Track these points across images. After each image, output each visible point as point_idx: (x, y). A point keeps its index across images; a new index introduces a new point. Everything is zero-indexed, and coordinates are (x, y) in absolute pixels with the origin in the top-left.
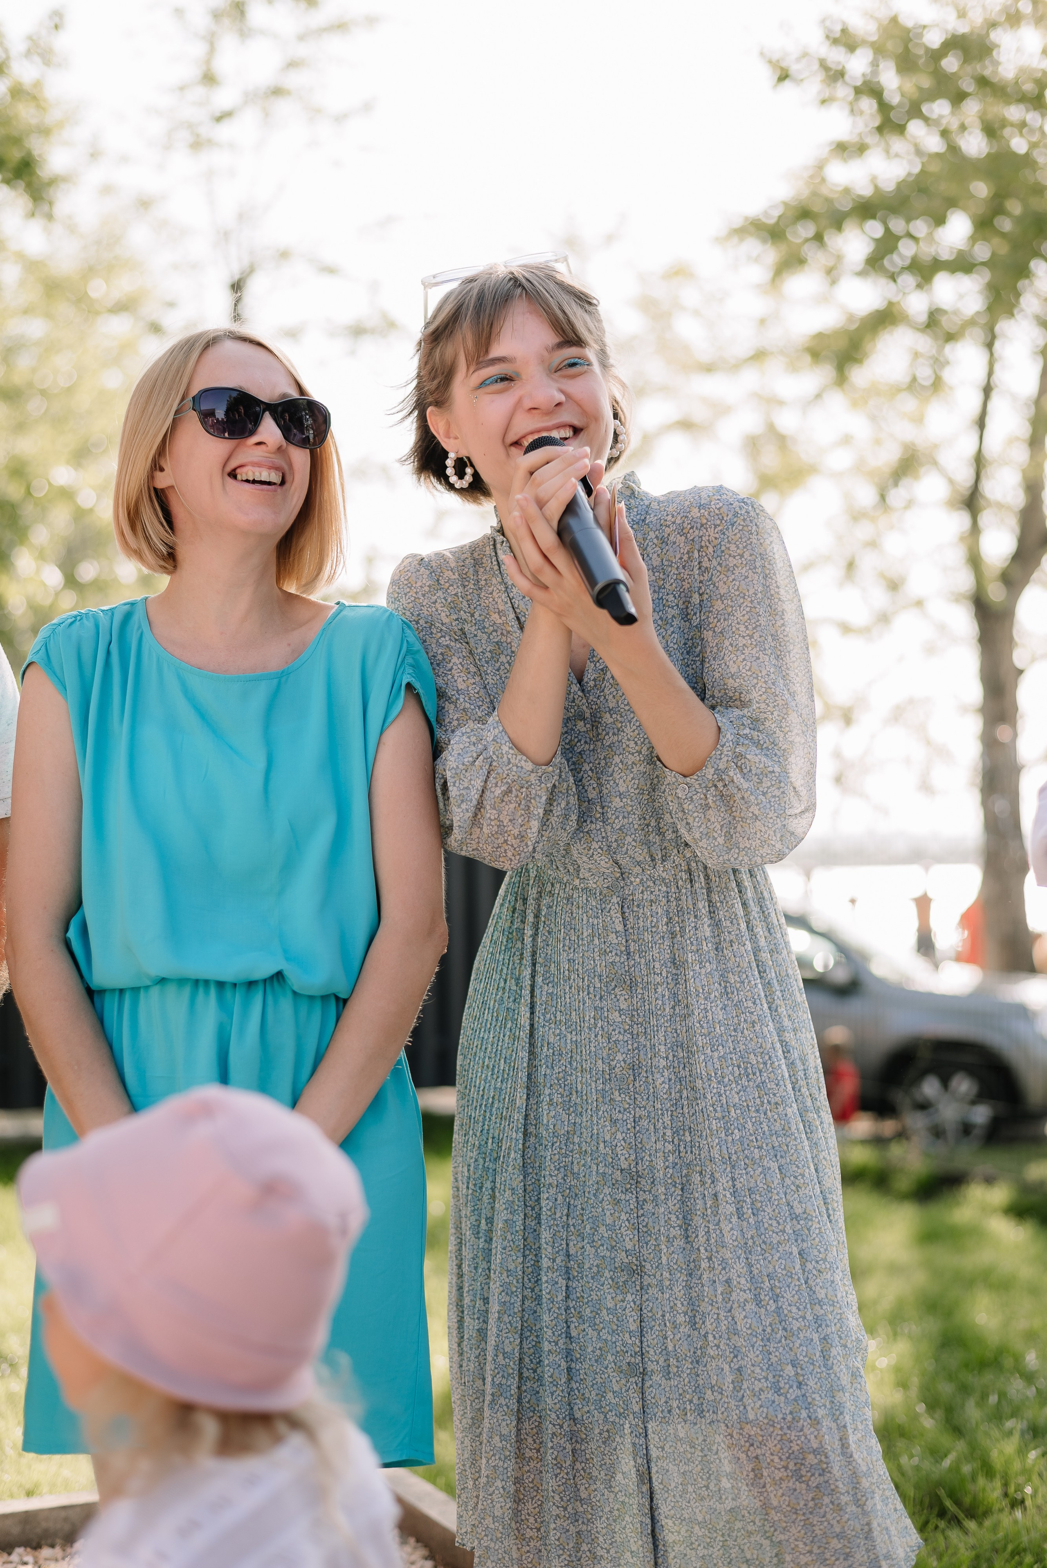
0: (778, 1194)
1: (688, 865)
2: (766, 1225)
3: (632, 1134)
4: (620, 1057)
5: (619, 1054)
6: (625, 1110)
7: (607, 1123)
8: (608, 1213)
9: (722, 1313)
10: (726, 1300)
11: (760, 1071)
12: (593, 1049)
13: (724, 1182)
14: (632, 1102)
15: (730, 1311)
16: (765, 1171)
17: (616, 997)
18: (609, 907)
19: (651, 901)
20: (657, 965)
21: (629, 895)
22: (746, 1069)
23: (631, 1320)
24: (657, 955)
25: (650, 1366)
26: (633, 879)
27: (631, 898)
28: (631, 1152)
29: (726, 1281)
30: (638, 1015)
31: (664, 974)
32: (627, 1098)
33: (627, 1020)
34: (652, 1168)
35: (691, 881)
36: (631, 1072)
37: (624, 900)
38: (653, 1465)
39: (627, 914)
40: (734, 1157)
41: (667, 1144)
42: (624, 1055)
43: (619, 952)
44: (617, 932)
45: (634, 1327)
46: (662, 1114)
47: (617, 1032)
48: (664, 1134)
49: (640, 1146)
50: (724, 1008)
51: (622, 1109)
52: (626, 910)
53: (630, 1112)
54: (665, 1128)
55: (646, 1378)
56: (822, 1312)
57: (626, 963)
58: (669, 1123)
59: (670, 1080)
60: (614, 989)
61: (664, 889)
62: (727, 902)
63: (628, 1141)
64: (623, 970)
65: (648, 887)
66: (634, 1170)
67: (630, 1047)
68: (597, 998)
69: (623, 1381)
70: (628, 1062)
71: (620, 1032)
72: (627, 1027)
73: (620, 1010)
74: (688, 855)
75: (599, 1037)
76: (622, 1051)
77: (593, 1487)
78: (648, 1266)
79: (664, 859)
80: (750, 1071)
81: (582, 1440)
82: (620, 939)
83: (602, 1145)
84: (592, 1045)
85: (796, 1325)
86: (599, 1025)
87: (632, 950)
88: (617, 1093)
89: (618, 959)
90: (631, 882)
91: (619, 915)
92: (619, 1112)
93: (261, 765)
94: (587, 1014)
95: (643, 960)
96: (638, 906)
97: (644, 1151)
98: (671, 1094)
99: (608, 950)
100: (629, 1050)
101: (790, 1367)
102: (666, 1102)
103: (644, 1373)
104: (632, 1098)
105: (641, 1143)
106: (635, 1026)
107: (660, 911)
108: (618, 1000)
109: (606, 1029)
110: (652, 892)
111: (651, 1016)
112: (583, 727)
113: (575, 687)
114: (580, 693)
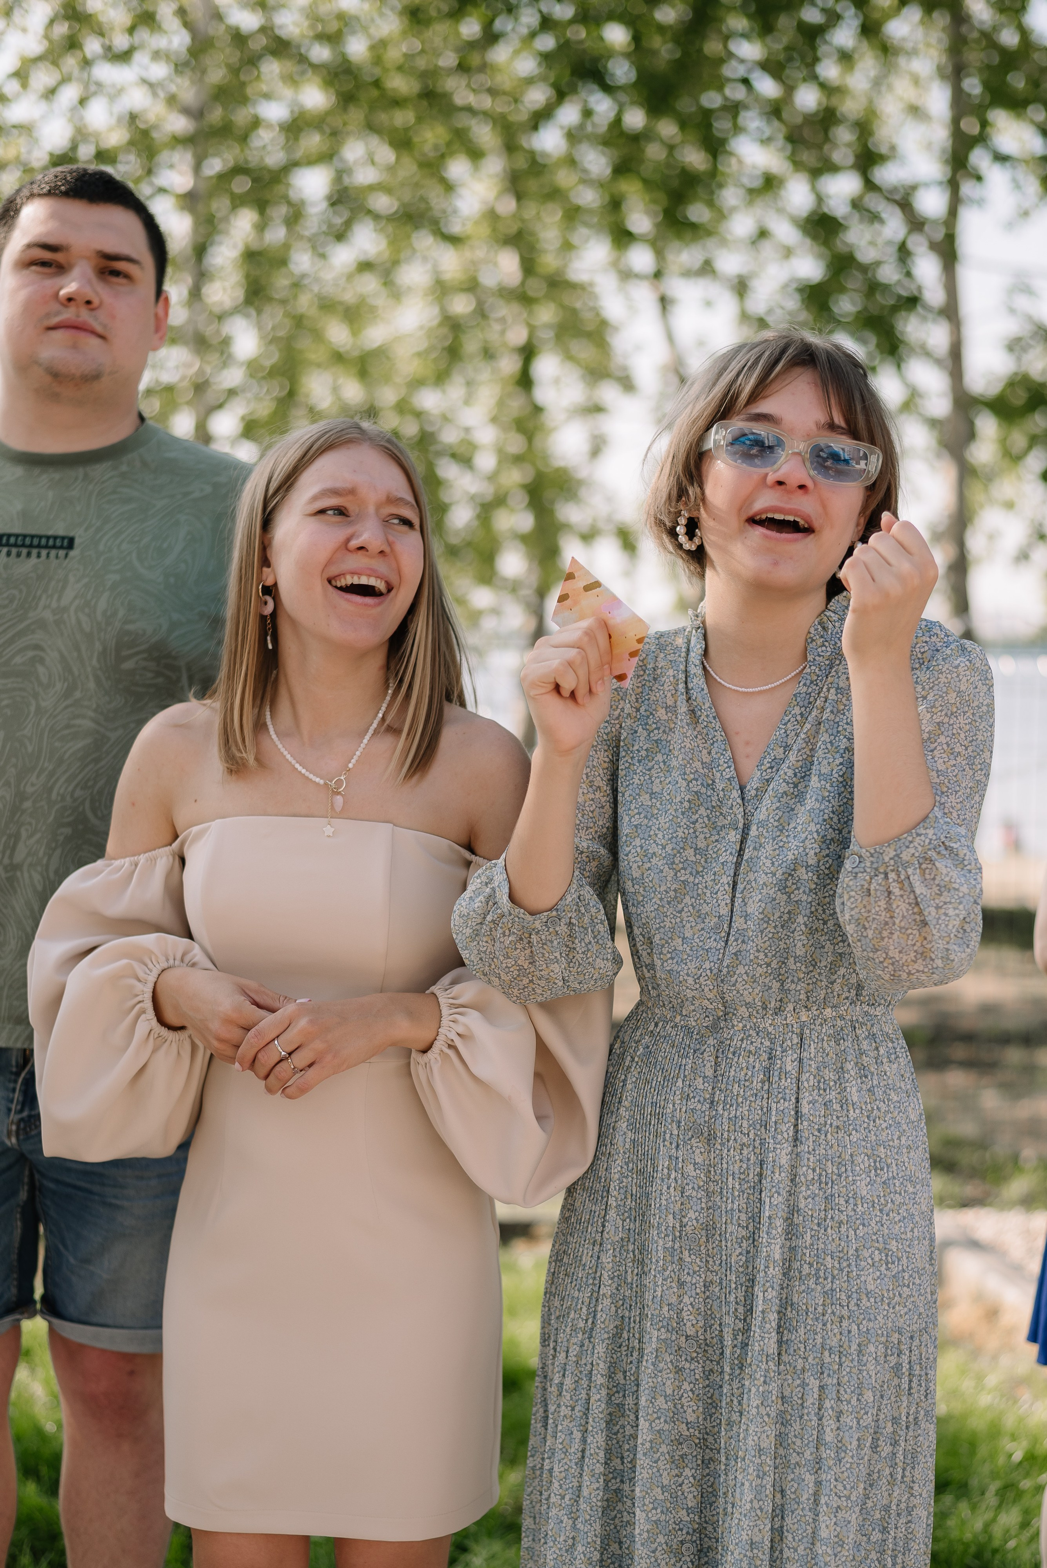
1: (801, 1029)
3: (701, 1300)
5: (691, 1212)
6: (694, 1273)
7: (673, 1285)
12: (664, 1202)
14: (702, 1265)
17: (691, 1148)
18: (703, 1048)
19: (750, 1052)
20: (745, 1124)
21: (727, 1039)
24: (746, 1113)
26: (736, 1023)
27: (728, 1042)
28: (700, 1318)
30: (715, 1171)
31: (752, 1136)
32: (698, 1260)
33: (702, 1176)
35: (801, 1048)
36: (703, 1233)
37: (720, 1043)
39: (719, 1059)
41: (737, 1321)
42: (697, 1214)
43: (702, 1099)
44: (705, 1077)
47: (690, 1187)
48: (736, 1310)
49: (709, 1312)
51: (691, 1272)
52: (719, 1054)
53: (700, 1276)
54: (737, 1303)
57: (707, 1113)
58: (743, 1299)
59: (748, 1252)
60: (690, 1139)
61: (768, 1043)
62: (841, 1084)
63: (696, 1307)
64: (702, 1120)
65: (750, 1035)
66: (702, 1337)
67: (703, 1205)
68: (673, 1146)
70: (701, 1222)
71: (693, 1188)
72: (702, 1183)
73: (695, 1164)
75: (672, 1190)
76: (694, 1208)
82: (706, 1085)
84: (663, 1198)
86: (673, 1176)
87: (716, 1099)
88: (686, 1253)
89: (699, 1106)
90: (733, 1026)
92: (688, 1274)
94: (661, 1163)
95: (726, 1114)
96: (734, 1053)
97: (714, 1319)
98: (748, 1267)
99: (691, 1095)
100: (702, 1209)
102: (741, 1275)
104: (704, 1260)
105: (710, 1309)
106: (711, 1184)
107: (757, 1065)
108: (694, 1152)
109: (679, 1182)
110: (752, 1043)
111: (730, 1179)
112: (734, 836)
113: (736, 794)
114: (739, 801)
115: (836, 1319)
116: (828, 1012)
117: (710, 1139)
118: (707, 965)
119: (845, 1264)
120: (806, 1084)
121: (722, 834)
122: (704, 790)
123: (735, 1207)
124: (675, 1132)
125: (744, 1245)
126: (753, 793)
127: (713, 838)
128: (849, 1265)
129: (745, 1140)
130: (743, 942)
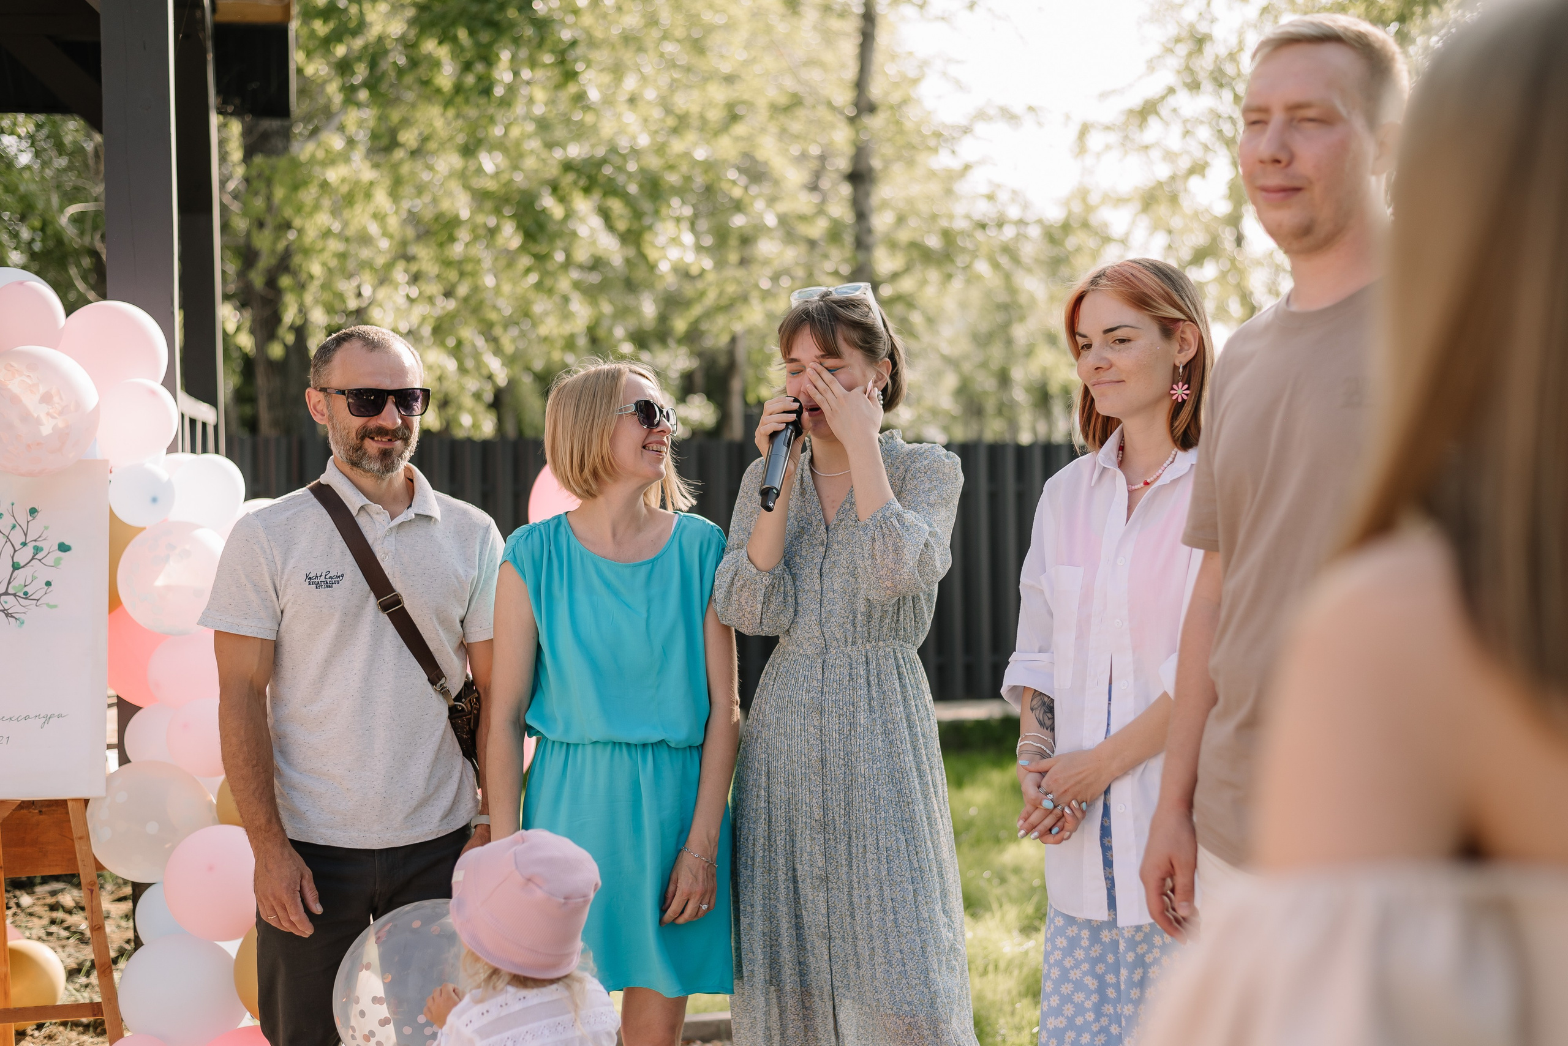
0: (903, 854)
1: (867, 653)
2: (894, 870)
3: (822, 800)
4: (814, 754)
5: (814, 752)
7: (807, 793)
8: (808, 845)
9: (865, 916)
10: (868, 908)
11: (900, 783)
12: (798, 749)
13: (870, 840)
14: (821, 781)
15: (869, 914)
16: (897, 839)
18: (815, 664)
19: (840, 665)
20: (841, 704)
21: (828, 659)
22: (892, 779)
23: (822, 907)
25: (834, 935)
26: (832, 650)
27: (829, 661)
28: (821, 810)
29: (868, 897)
30: (825, 730)
32: (819, 779)
33: (818, 733)
34: (834, 819)
35: (867, 663)
36: (821, 763)
37: (824, 661)
38: (835, 990)
39: (825, 670)
40: (880, 827)
41: (841, 809)
42: (817, 753)
43: (817, 692)
44: (817, 680)
45: (824, 911)
46: (840, 792)
47: (812, 739)
48: (840, 804)
50: (884, 741)
51: (816, 785)
52: (825, 667)
53: (820, 788)
54: (841, 800)
55: (831, 941)
56: (925, 925)
57: (820, 699)
58: (844, 798)
59: (845, 773)
60: (811, 714)
63: (819, 804)
64: (817, 703)
65: (839, 657)
66: (823, 821)
67: (820, 749)
68: (802, 718)
69: (820, 942)
70: (819, 758)
71: (814, 739)
72: (818, 737)
73: (814, 727)
74: (868, 647)
75: (802, 741)
76: (815, 750)
77: (812, 1000)
78: (831, 877)
79: (854, 644)
80: (894, 781)
81: (805, 974)
82: (819, 684)
83: (804, 806)
84: (798, 746)
85: (905, 930)
86: (802, 734)
87: (824, 691)
88: (813, 775)
89: (815, 695)
90: (830, 652)
91: (821, 670)
93: (645, 615)
94: (795, 727)
95: (830, 698)
96: (832, 667)
97: (828, 811)
99: (811, 690)
101: (899, 953)
103: (830, 939)
105: (826, 806)
106: (823, 736)
107: (845, 672)
109: (806, 737)
110: (841, 661)
111: (834, 733)
112: (822, 549)
113: (823, 527)
114: (825, 530)
115: (906, 804)
116: (881, 643)
117: (822, 713)
118: (813, 618)
119: (905, 775)
120: (873, 682)
121: (816, 548)
122: (806, 526)
123: (837, 748)
124: (803, 711)
125: (843, 768)
126: (833, 526)
127: (810, 551)
128: (907, 776)
129: (841, 712)
130: (833, 605)
